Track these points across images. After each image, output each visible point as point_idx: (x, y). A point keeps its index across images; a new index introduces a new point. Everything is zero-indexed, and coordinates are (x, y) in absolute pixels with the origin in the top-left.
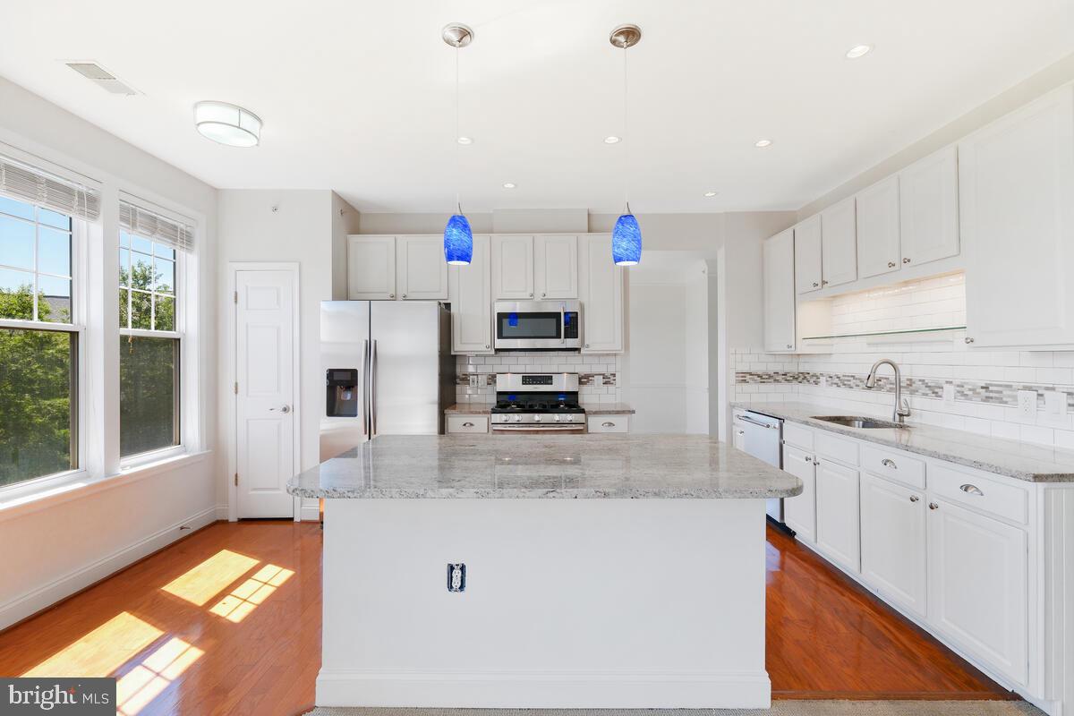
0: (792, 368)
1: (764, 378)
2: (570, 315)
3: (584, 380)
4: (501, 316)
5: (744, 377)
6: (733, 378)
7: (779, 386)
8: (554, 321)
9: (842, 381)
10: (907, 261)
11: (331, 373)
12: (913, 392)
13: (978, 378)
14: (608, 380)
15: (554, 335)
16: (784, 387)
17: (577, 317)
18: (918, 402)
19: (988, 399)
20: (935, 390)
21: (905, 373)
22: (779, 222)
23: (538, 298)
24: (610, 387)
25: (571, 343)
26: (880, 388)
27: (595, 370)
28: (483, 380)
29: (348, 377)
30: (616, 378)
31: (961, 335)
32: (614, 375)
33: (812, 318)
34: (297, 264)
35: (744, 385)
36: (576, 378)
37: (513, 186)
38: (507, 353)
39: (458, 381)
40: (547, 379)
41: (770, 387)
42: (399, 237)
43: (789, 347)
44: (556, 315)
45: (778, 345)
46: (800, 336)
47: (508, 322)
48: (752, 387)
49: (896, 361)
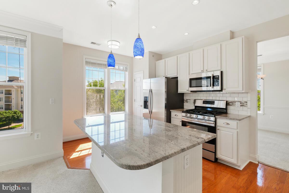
2: (216, 77)
4: (190, 79)
14: (243, 104)
17: (219, 77)
24: (244, 108)
25: (216, 88)
27: (236, 99)
28: (192, 101)
30: (248, 104)
32: (246, 102)
34: (143, 71)
36: (224, 102)
37: (188, 34)
38: (200, 93)
39: (185, 101)
42: (166, 59)
47: (193, 81)
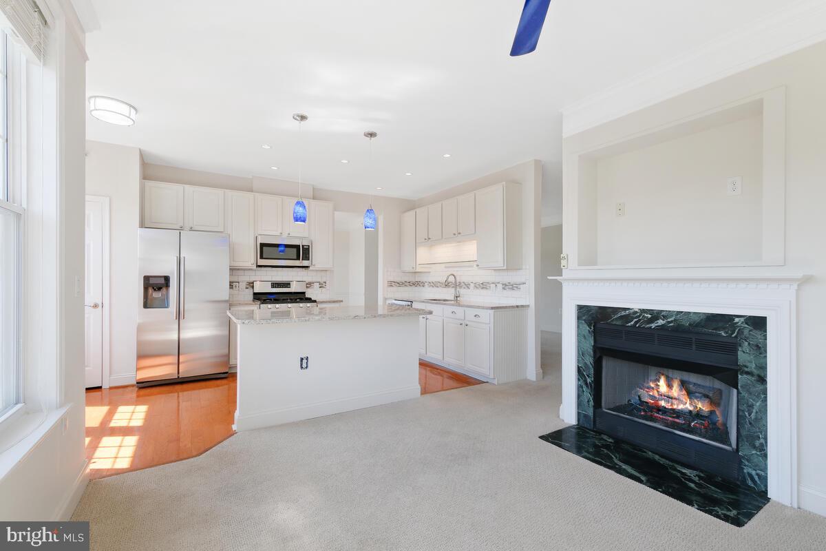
0: (412, 279)
1: (400, 284)
2: (305, 247)
3: (309, 285)
4: (262, 245)
5: (391, 284)
6: (386, 284)
7: (406, 288)
8: (295, 250)
9: (434, 285)
10: (459, 233)
11: (147, 279)
12: (461, 287)
13: (480, 280)
14: (322, 285)
15: (295, 257)
16: (409, 288)
17: (309, 248)
18: (462, 291)
19: (483, 288)
20: (467, 286)
21: (458, 280)
22: (410, 205)
23: (285, 235)
24: (323, 290)
25: (305, 263)
26: (449, 286)
27: (314, 280)
28: (243, 285)
29: (162, 281)
30: (326, 284)
31: (476, 263)
32: (325, 282)
33: (423, 255)
34: (108, 198)
35: (391, 288)
36: (305, 284)
38: (264, 268)
40: (287, 285)
41: (402, 289)
42: (187, 187)
43: (413, 268)
44: (297, 247)
45: (408, 267)
46: (417, 264)
47: (265, 249)
48: (395, 289)
49: (455, 274)
